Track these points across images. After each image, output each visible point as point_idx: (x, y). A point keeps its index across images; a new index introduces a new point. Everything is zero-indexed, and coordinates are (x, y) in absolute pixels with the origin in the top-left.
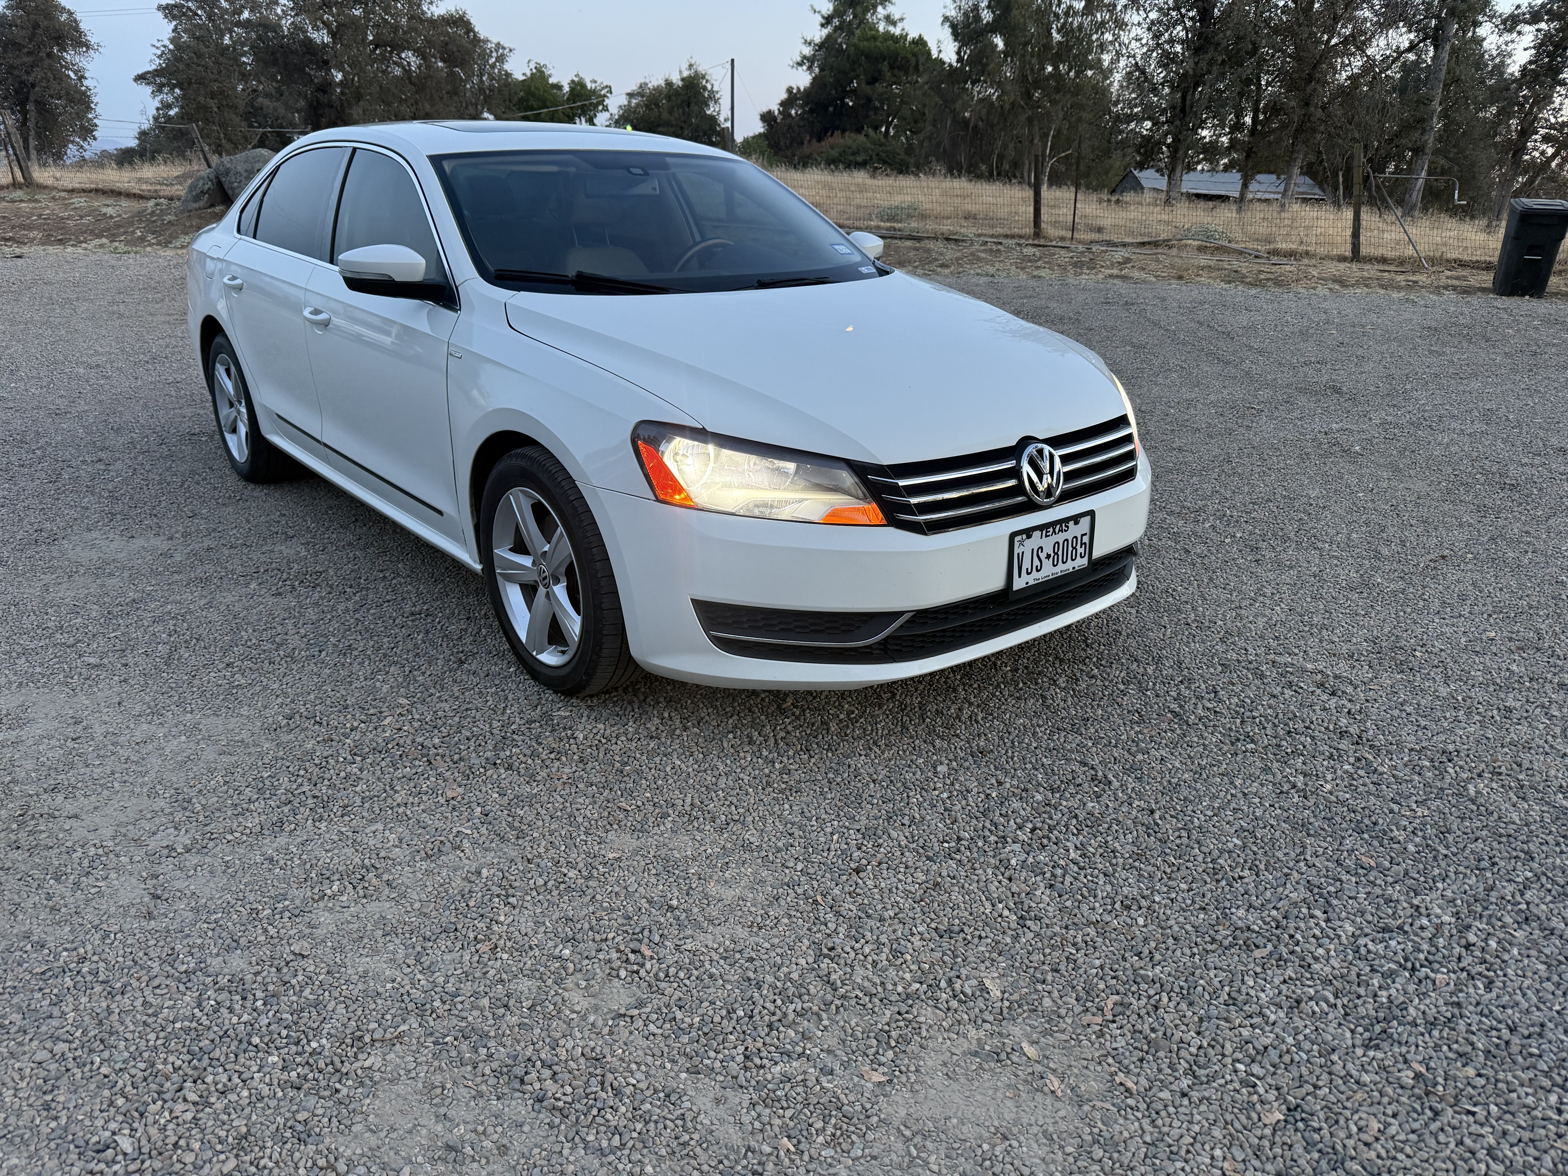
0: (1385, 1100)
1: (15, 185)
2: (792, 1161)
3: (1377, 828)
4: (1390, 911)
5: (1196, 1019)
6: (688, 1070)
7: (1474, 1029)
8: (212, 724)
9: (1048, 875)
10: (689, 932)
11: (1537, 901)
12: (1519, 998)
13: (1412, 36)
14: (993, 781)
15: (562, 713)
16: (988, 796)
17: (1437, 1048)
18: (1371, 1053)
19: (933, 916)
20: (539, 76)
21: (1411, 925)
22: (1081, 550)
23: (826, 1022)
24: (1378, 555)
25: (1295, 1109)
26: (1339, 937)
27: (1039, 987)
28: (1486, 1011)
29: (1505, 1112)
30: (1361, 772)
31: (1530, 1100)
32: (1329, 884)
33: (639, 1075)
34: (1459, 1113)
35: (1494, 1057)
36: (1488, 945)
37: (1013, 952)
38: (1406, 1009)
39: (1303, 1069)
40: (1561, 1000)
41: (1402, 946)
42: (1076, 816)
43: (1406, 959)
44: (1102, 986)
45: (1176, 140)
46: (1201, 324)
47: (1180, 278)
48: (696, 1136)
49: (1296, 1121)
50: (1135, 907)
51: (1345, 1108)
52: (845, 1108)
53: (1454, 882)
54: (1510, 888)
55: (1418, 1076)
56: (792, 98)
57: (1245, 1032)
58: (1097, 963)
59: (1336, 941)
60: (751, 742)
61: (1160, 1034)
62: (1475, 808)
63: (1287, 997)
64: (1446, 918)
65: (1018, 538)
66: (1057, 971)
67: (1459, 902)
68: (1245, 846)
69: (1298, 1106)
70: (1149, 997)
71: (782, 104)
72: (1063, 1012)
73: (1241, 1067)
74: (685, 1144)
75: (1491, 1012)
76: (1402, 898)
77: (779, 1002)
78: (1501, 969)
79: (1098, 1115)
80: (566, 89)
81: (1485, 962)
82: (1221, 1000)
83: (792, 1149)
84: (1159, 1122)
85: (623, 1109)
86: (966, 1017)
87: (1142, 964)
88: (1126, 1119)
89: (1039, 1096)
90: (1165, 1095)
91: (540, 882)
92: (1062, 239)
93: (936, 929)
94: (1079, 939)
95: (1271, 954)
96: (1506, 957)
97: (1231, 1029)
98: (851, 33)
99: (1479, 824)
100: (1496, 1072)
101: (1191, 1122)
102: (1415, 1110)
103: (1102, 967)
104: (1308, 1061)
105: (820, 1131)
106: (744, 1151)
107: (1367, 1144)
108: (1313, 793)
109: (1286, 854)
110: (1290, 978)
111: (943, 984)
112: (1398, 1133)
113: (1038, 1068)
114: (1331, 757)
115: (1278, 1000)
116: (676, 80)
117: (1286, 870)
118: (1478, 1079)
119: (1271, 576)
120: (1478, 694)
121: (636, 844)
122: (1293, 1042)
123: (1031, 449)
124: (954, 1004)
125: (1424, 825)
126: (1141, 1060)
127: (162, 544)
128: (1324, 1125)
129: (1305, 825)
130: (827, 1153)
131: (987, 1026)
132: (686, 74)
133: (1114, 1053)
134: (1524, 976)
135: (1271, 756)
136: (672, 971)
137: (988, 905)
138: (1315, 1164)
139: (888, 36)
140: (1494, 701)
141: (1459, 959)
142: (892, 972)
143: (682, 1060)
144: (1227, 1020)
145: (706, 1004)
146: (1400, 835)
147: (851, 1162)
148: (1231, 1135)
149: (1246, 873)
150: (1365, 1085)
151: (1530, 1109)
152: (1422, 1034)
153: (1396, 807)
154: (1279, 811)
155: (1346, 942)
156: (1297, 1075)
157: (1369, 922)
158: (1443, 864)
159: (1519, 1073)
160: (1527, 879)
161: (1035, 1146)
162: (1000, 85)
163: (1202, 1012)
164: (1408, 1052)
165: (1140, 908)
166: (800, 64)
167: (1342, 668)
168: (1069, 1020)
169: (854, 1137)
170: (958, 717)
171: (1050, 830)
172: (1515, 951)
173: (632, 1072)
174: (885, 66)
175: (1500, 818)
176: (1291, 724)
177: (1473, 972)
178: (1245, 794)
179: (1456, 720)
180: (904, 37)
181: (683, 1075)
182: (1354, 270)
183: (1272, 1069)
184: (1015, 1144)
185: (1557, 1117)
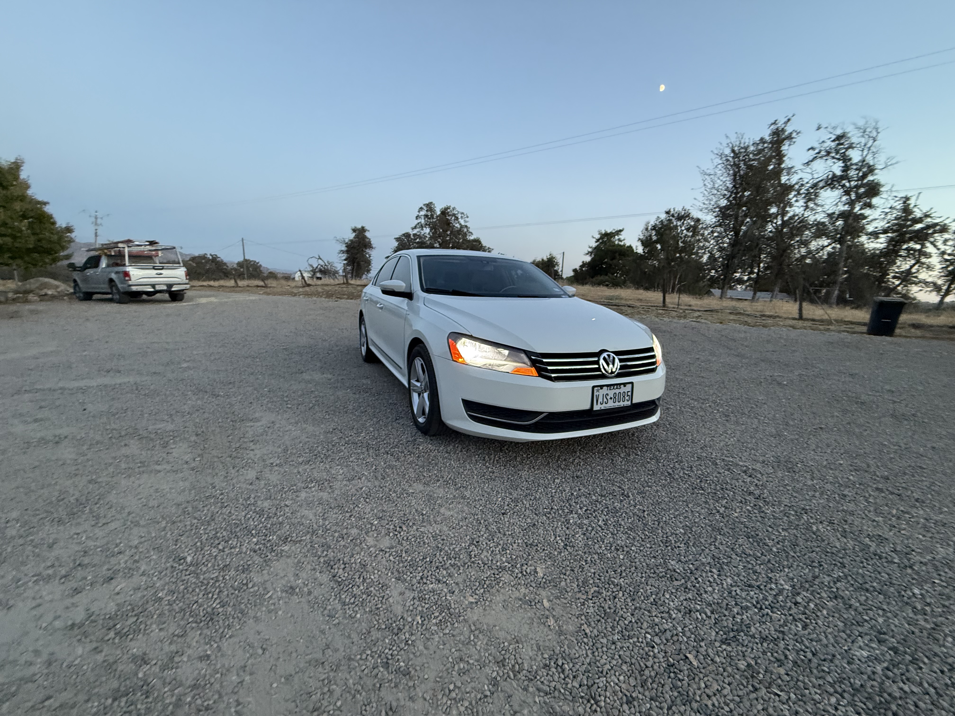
0: (725, 674)
1: (344, 283)
2: (417, 628)
3: (758, 537)
4: (755, 577)
5: (633, 607)
6: (396, 578)
7: (790, 648)
8: (310, 428)
9: (585, 529)
10: (424, 524)
11: (843, 588)
12: (822, 637)
13: (829, 241)
14: (577, 489)
15: (421, 439)
16: (572, 494)
17: (764, 653)
18: (724, 647)
19: (527, 537)
21: (765, 586)
22: (627, 398)
23: (461, 571)
24: (787, 424)
25: (672, 666)
26: (722, 584)
27: (562, 576)
28: (799, 640)
29: (800, 700)
30: (756, 511)
31: (817, 697)
32: (724, 558)
33: (376, 576)
34: (769, 693)
35: (799, 666)
36: (809, 605)
37: (556, 558)
38: (750, 628)
39: (683, 645)
40: (850, 644)
41: (757, 596)
42: (608, 508)
43: (758, 602)
44: (591, 582)
45: (725, 277)
46: (723, 336)
47: (721, 323)
48: (384, 607)
49: (671, 672)
50: (621, 550)
51: (701, 672)
52: (451, 610)
53: (795, 570)
54: (828, 579)
55: (749, 665)
56: (584, 265)
57: (657, 620)
58: (593, 571)
59: (720, 586)
60: (484, 460)
61: (612, 611)
62: (815, 537)
63: (685, 607)
64: (787, 587)
65: (596, 389)
66: (573, 571)
67: (795, 580)
68: (685, 533)
69: (674, 664)
70: (613, 592)
71: (580, 266)
72: (568, 590)
73: (649, 636)
74: (378, 609)
75: (802, 641)
76: (763, 572)
77: (445, 559)
78: (814, 620)
79: (567, 642)
81: (805, 614)
82: (649, 601)
83: (420, 622)
84: (596, 654)
85: (362, 588)
86: (523, 582)
87: (615, 576)
88: (580, 648)
89: (542, 627)
90: (604, 641)
91: (381, 495)
92: (674, 308)
93: (526, 543)
94: (589, 559)
95: (683, 584)
96: (819, 614)
97: (649, 617)
98: (606, 244)
99: (816, 545)
100: (799, 675)
101: (613, 658)
102: (743, 685)
103: (594, 573)
104: (687, 642)
105: (436, 618)
106: (400, 618)
107: (708, 696)
108: (727, 516)
109: (706, 541)
110: (689, 598)
111: (518, 566)
112: (728, 694)
113: (547, 613)
114: (741, 502)
115: (679, 608)
116: (545, 259)
117: (703, 548)
118: (786, 676)
119: (733, 426)
120: (828, 486)
121: (422, 488)
122: (681, 630)
123: (605, 355)
124: (520, 575)
125: (784, 540)
126: (599, 621)
127: (330, 376)
128: (686, 678)
129: (719, 530)
130: (434, 628)
131: (531, 588)
132: (549, 257)
133: (586, 614)
134: (829, 627)
135: (710, 497)
136: (410, 537)
137: (553, 537)
138: (673, 698)
139: (618, 245)
140: (837, 491)
141: (790, 608)
142: (498, 556)
143: (396, 573)
144: (649, 611)
145: (416, 553)
146: (770, 543)
147: (442, 635)
148: (632, 670)
149: (682, 545)
150: (716, 663)
151: (816, 703)
152: (757, 643)
153: (770, 530)
154: (707, 521)
155: (726, 587)
156: (678, 648)
157: (742, 580)
158: (791, 560)
159: (814, 680)
160: (840, 576)
161: (530, 650)
162: (659, 261)
163: (638, 605)
164: (746, 651)
165: (623, 551)
166: (587, 254)
167: (758, 466)
168: (570, 594)
169: (449, 624)
170: (573, 463)
171: (594, 511)
172: (825, 612)
173: (374, 574)
174: (617, 255)
175: (828, 544)
176: (724, 485)
177: (796, 617)
178: (692, 511)
179: (814, 496)
180: (624, 245)
181: (393, 580)
182: (800, 323)
183: (665, 641)
184: (521, 646)
185: (834, 712)
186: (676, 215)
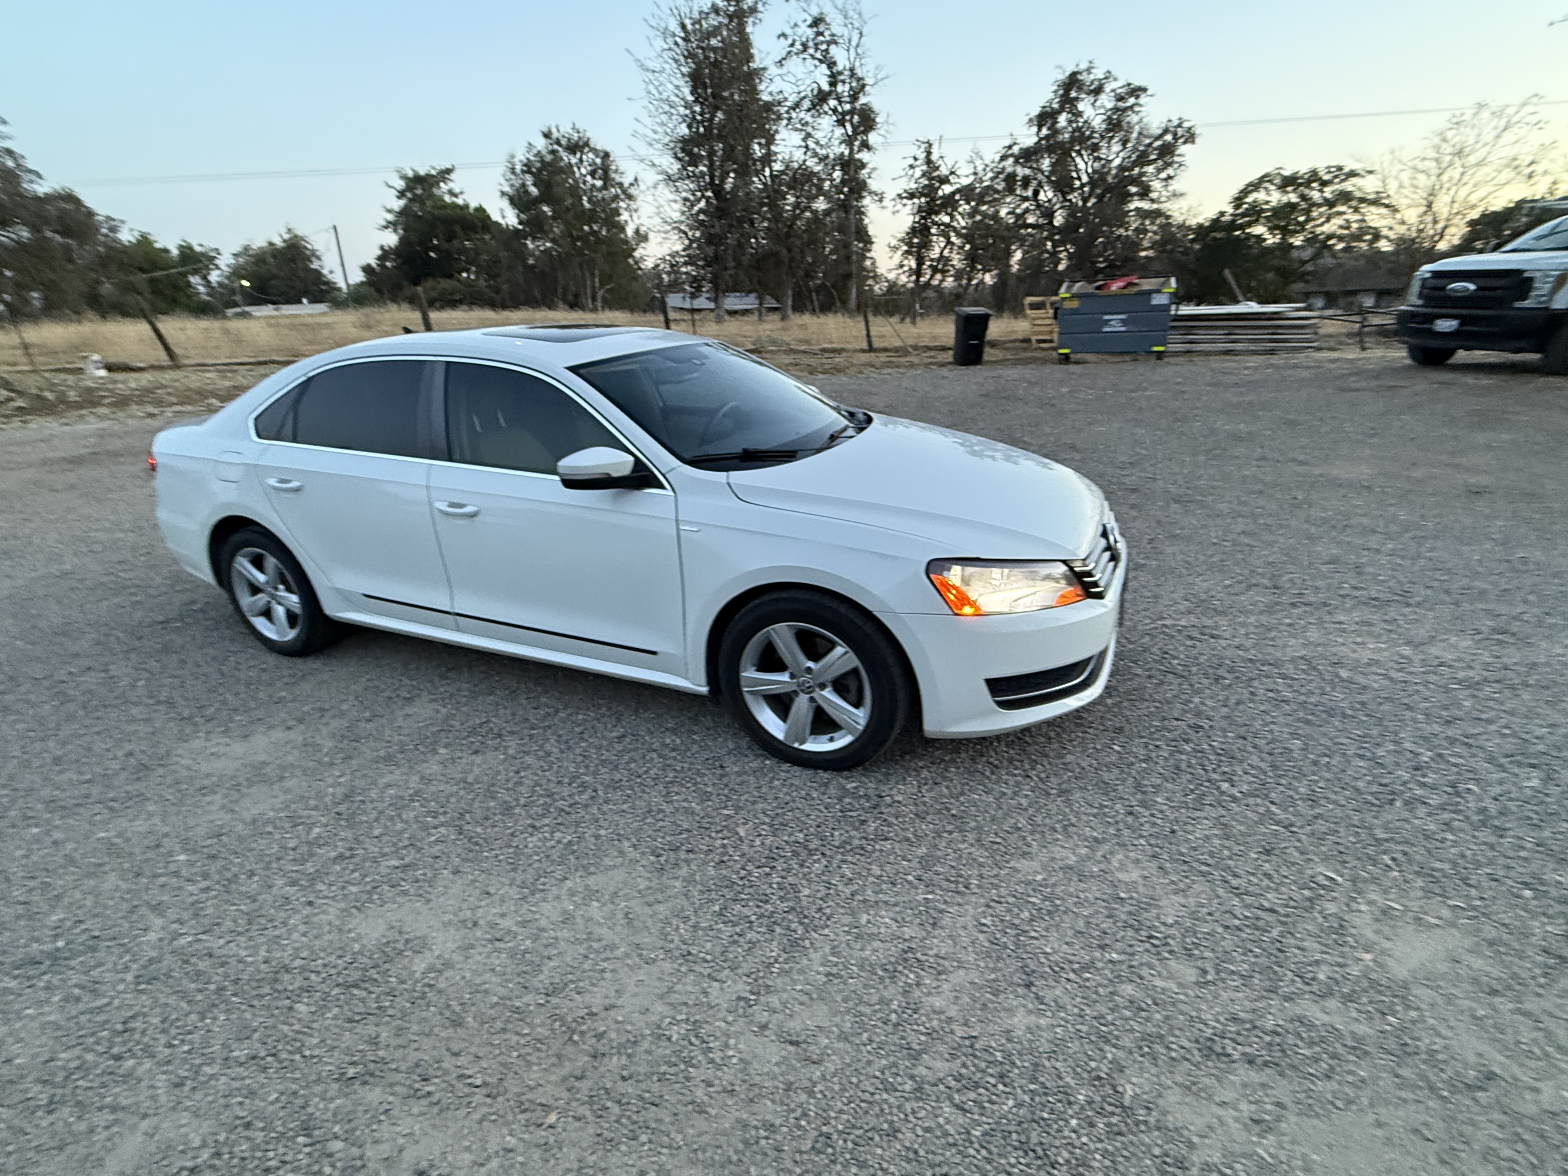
2: (1407, 1028)
20: (145, 241)
44: (1371, 853)
52: (1381, 983)
56: (385, 254)
61: (1427, 869)
70: (1396, 849)
71: (379, 258)
72: (1376, 876)
74: (1353, 1047)
79: (1470, 928)
80: (175, 252)
83: (1396, 1021)
86: (1345, 900)
87: (1367, 831)
90: (1477, 902)
98: (423, 203)
105: (1392, 1003)
111: (1311, 885)
113: (1411, 914)
116: (278, 242)
124: (1331, 894)
130: (1412, 1013)
131: (1360, 900)
132: (286, 236)
133: (1426, 889)
139: (455, 206)
166: (386, 227)
168: (1385, 880)
169: (1409, 998)
174: (458, 229)
180: (467, 206)
181: (1287, 1004)
182: (872, 358)
184: (1466, 963)
186: (564, 142)
